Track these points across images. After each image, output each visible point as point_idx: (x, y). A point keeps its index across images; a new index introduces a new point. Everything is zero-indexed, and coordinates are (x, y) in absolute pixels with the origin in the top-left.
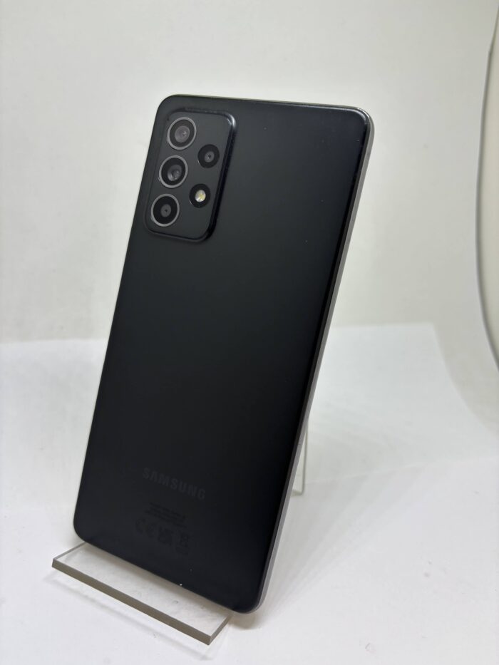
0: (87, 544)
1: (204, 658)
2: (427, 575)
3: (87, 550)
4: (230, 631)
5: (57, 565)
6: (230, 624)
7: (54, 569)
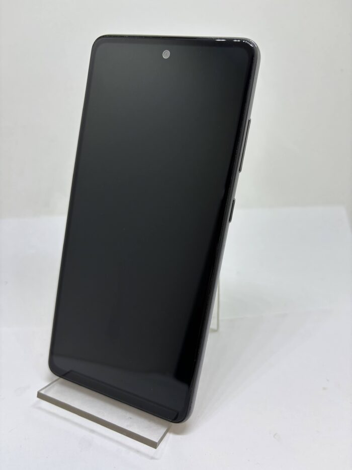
0: (61, 380)
1: (152, 458)
2: (324, 389)
3: (62, 384)
4: (170, 437)
5: (41, 396)
6: (170, 432)
7: (38, 399)
